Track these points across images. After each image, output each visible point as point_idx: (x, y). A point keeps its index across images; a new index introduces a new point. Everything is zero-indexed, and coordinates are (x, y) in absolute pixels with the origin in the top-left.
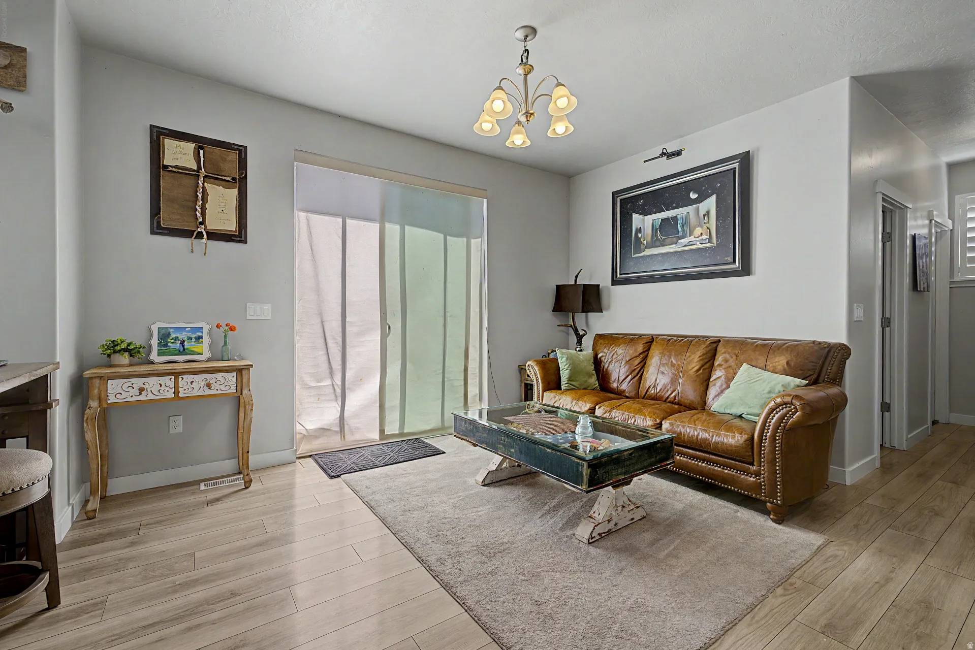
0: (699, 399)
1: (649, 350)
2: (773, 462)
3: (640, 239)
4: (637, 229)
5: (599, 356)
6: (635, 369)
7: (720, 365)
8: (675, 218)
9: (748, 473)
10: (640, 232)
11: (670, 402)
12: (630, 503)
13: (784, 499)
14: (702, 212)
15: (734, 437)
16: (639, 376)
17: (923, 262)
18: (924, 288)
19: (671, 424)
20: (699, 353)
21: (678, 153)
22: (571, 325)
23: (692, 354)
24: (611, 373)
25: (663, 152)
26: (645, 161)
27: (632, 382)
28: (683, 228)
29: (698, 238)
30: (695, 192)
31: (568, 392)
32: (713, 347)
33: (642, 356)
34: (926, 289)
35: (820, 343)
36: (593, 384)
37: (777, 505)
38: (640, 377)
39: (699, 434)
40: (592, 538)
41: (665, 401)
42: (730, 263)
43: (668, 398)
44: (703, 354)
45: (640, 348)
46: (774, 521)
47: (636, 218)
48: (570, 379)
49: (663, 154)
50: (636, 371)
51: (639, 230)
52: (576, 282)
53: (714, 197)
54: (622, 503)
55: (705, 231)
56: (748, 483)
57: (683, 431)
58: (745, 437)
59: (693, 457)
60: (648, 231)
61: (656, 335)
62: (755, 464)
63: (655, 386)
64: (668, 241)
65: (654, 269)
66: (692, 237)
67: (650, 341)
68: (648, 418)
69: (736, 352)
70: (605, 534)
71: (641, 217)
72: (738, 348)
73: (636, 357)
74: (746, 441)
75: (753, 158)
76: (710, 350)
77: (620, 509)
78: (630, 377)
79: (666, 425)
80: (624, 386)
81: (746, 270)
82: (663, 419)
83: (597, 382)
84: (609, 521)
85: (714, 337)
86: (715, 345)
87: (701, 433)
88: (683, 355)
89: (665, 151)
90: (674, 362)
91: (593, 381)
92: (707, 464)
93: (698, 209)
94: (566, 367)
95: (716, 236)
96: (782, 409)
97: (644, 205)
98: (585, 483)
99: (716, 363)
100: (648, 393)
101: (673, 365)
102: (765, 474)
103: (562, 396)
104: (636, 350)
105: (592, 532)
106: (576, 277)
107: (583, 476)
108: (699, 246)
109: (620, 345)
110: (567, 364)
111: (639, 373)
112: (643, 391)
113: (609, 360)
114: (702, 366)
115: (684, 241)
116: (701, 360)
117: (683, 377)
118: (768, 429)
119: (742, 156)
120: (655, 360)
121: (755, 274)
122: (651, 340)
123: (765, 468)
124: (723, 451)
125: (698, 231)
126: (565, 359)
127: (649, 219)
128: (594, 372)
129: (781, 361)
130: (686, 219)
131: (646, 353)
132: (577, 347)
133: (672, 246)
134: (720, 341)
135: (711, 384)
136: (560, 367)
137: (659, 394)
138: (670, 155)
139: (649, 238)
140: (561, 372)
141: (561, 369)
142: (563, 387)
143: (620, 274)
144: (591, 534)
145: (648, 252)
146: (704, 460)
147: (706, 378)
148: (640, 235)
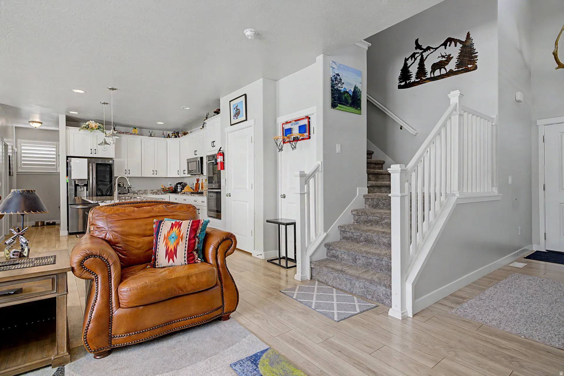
34: (13, 175)
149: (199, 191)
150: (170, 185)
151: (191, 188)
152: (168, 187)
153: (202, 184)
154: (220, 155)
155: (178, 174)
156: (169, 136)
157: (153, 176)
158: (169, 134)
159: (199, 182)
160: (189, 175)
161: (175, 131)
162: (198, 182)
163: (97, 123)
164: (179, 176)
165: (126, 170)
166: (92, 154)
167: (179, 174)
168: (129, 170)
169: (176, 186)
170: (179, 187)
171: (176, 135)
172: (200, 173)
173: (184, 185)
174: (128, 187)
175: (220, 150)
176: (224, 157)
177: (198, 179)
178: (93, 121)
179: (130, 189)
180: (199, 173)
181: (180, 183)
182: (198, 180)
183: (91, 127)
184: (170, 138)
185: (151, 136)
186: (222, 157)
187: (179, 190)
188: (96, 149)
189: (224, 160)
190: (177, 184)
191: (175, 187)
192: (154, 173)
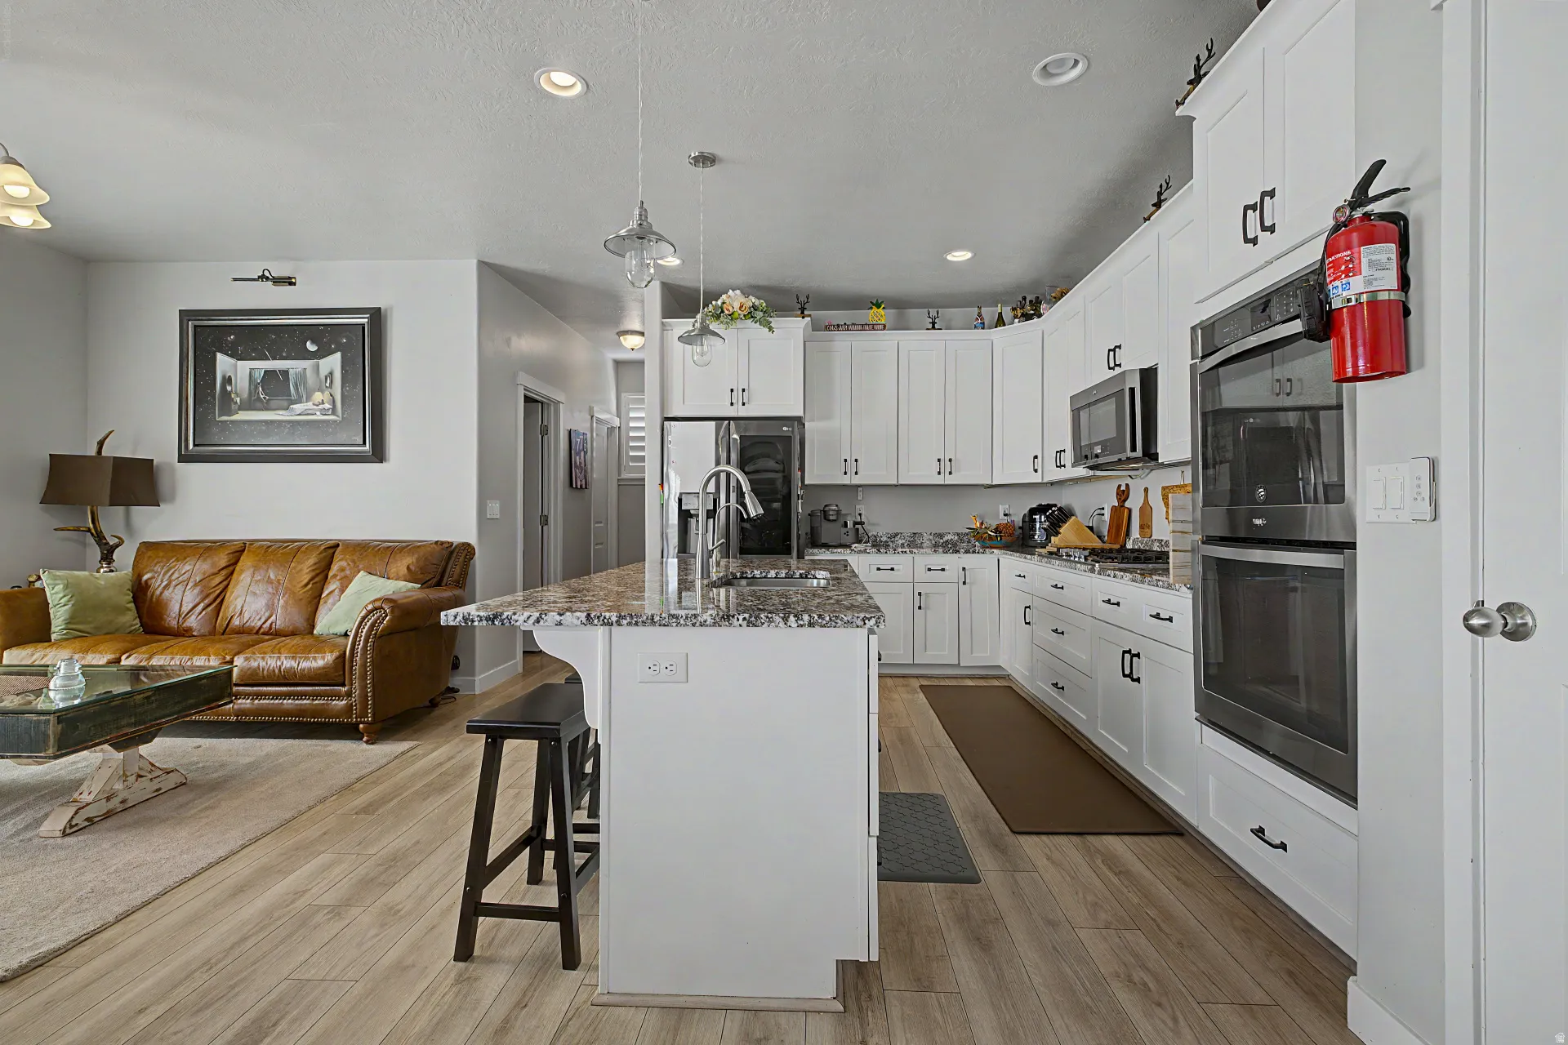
0: (305, 624)
1: (236, 563)
2: (364, 677)
3: (230, 393)
4: (224, 377)
5: (145, 578)
6: (210, 594)
7: (335, 576)
8: (285, 373)
9: (339, 696)
10: (230, 384)
11: (264, 634)
12: (153, 768)
13: (374, 715)
14: (324, 372)
15: (323, 658)
16: (217, 602)
17: (580, 458)
18: (581, 486)
19: (247, 659)
20: (311, 561)
21: (289, 281)
22: (89, 528)
23: (299, 563)
24: (166, 604)
25: (263, 275)
26: (235, 279)
27: (204, 613)
28: (297, 389)
29: (318, 406)
30: (313, 342)
31: (64, 644)
32: (331, 550)
33: (224, 573)
34: (584, 487)
35: (442, 543)
36: (128, 624)
37: (367, 723)
38: (219, 603)
39: (282, 663)
40: (71, 827)
41: (257, 633)
42: (359, 445)
43: (260, 628)
44: (315, 564)
45: (222, 560)
46: (367, 742)
47: (223, 362)
48: (71, 621)
49: (263, 277)
50: (212, 597)
51: (227, 380)
52: (99, 451)
53: (338, 355)
54: (137, 770)
55: (326, 396)
56: (339, 707)
57: (262, 664)
58: (336, 654)
59: (276, 696)
60: (241, 384)
61: (249, 541)
62: (346, 683)
63: (241, 613)
64: (273, 404)
65: (253, 442)
66: (310, 403)
67: (238, 551)
68: (212, 658)
69: (356, 558)
70: (100, 818)
71: (232, 361)
72: (357, 553)
73: (214, 574)
74: (337, 658)
75: (386, 316)
76: (325, 557)
77: (132, 779)
78: (202, 605)
79: (239, 661)
80: (192, 622)
81: (378, 454)
82: (238, 653)
83: (137, 621)
84: (108, 799)
85: (331, 540)
86: (331, 551)
87: (285, 662)
88: (285, 566)
89: (267, 274)
90: (272, 576)
91: (130, 619)
92: (294, 699)
93: (318, 366)
94: (63, 601)
95: (342, 407)
96: (374, 615)
97: (235, 344)
98: (51, 746)
99: (331, 574)
100: (231, 625)
101: (270, 581)
102: (357, 692)
103: (48, 650)
104: (213, 565)
105: (72, 817)
106: (101, 444)
107: (48, 736)
108: (319, 417)
109: (185, 558)
110: (65, 596)
111: (217, 600)
112: (221, 622)
113: (164, 584)
114: (310, 580)
115: (298, 407)
116: (313, 570)
117: (284, 596)
118: (360, 641)
119: (372, 312)
120: (244, 577)
121: (389, 460)
122: (241, 549)
123: (356, 684)
124: (311, 678)
125: (318, 396)
126: (61, 586)
127: (245, 367)
128: (132, 605)
129: (402, 564)
130: (302, 375)
131: (231, 568)
132: (102, 567)
133: (281, 412)
134: (338, 545)
135: (321, 602)
136: (50, 601)
137: (248, 624)
138: (277, 281)
139: (245, 395)
140: (51, 611)
141: (50, 606)
142: (53, 637)
143: (195, 445)
144: (70, 821)
145: (242, 416)
146: (288, 695)
147: (317, 595)
148: (229, 388)
149: (1129, 546)
150: (1005, 515)
151: (1091, 528)
152: (994, 524)
153: (1146, 510)
154: (1369, 240)
155: (1036, 471)
156: (1000, 322)
157: (939, 480)
158: (1000, 314)
159: (1127, 504)
160: (1081, 471)
161: (1024, 298)
162: (1125, 501)
163: (751, 297)
164: (1036, 478)
165: (846, 460)
166: (735, 406)
167: (1040, 471)
168: (856, 460)
169: (1027, 519)
170: (1041, 521)
171: (1030, 308)
172: (1139, 453)
173: (1058, 517)
174: (855, 523)
175: (1361, 195)
176: (1404, 253)
177: (1123, 488)
178: (738, 292)
179: (861, 531)
180: (1134, 455)
181: (1042, 509)
182: (1123, 495)
183: (728, 310)
184: (1004, 325)
185: (933, 328)
186: (1387, 252)
187: (1039, 536)
188: (746, 388)
189: (1404, 283)
190: (1033, 511)
191: (1023, 521)
192: (942, 471)
